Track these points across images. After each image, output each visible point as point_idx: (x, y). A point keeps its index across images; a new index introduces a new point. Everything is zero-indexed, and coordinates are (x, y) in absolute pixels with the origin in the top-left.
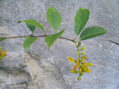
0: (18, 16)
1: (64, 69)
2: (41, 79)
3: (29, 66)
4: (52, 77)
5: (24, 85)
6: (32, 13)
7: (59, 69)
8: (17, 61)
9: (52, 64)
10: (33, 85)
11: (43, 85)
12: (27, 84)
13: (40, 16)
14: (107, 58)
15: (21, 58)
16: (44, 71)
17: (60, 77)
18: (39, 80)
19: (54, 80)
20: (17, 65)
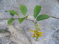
0: (3, 5)
1: (26, 29)
2: (16, 34)
3: (10, 28)
4: (21, 33)
5: (8, 37)
6: (10, 3)
7: (24, 29)
8: (4, 26)
9: (20, 27)
10: (12, 37)
11: (17, 37)
12: (9, 37)
13: (14, 5)
14: (46, 23)
15: (6, 25)
16: (17, 30)
17: (24, 33)
18: (15, 35)
19: (22, 34)
20: (4, 28)
